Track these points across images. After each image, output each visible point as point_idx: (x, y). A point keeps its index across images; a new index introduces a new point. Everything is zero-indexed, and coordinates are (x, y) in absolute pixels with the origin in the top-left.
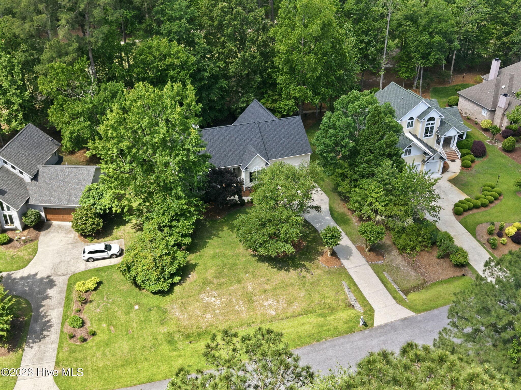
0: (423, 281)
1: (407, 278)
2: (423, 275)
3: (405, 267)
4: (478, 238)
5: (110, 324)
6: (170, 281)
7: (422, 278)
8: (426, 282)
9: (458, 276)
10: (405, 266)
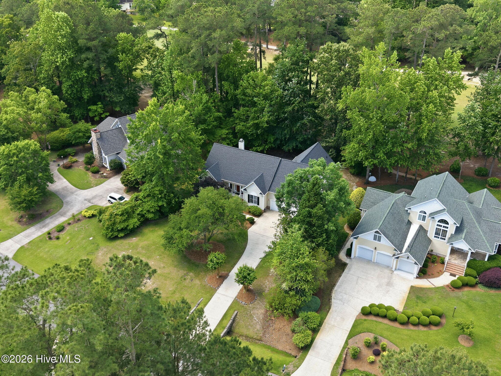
0: (259, 338)
1: (250, 327)
2: (264, 334)
3: (257, 319)
4: (350, 341)
5: (71, 239)
6: (116, 234)
7: (261, 335)
8: (260, 340)
9: (291, 354)
10: (259, 319)
